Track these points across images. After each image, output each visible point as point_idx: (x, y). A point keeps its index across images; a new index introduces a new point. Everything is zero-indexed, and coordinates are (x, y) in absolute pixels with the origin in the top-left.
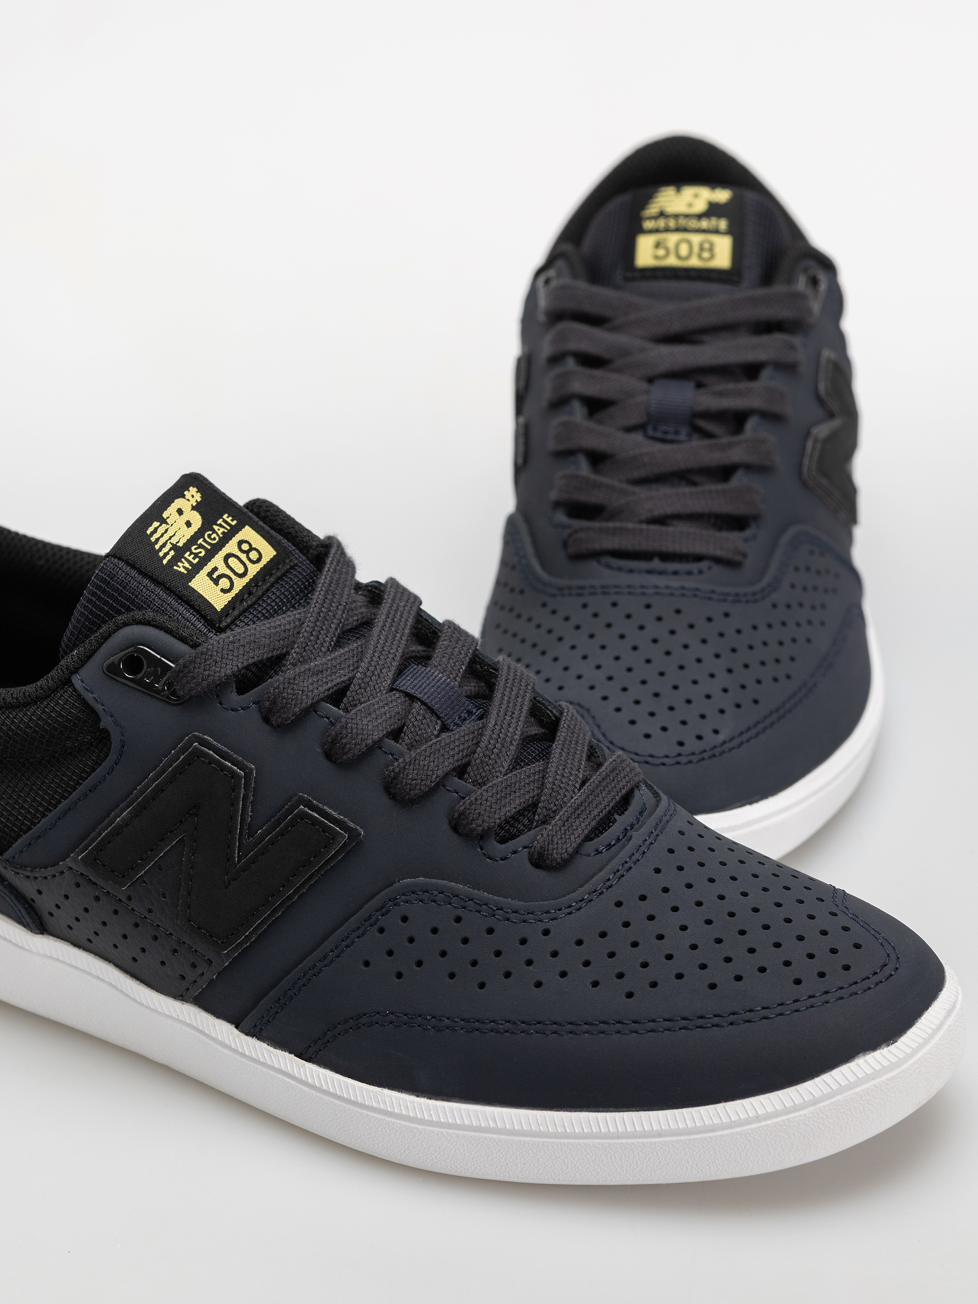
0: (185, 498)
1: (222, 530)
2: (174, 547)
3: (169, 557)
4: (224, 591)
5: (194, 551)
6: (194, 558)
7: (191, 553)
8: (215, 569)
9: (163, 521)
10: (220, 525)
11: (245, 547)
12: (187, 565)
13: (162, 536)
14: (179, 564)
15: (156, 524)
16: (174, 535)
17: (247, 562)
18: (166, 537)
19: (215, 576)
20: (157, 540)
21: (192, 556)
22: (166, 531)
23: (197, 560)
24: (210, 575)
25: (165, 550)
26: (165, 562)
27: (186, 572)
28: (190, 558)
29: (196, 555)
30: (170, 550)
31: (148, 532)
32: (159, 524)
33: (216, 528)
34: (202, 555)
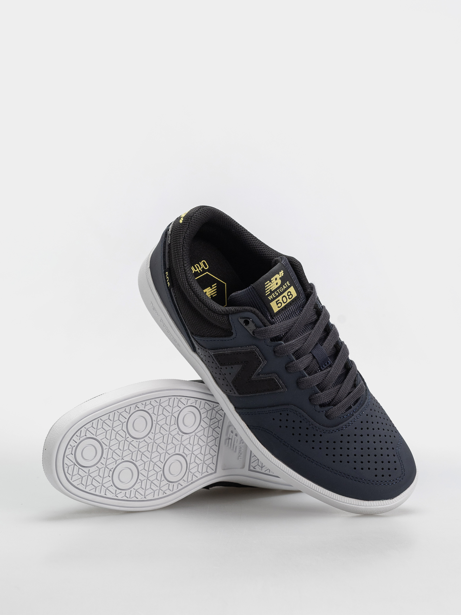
0: (279, 274)
1: (285, 287)
2: (271, 291)
3: (268, 293)
4: (278, 307)
5: (275, 293)
6: (274, 296)
7: (274, 294)
8: (279, 300)
9: (271, 281)
10: (285, 286)
11: (289, 294)
12: (272, 297)
13: (268, 286)
14: (270, 296)
15: (268, 282)
16: (272, 287)
17: (288, 299)
18: (270, 287)
19: (278, 303)
20: (267, 287)
21: (274, 295)
22: (270, 285)
23: (275, 296)
24: (276, 302)
25: (268, 291)
26: (266, 295)
27: (271, 299)
28: (273, 295)
29: (275, 295)
30: (269, 291)
31: (266, 284)
32: (269, 282)
33: (284, 286)
34: (277, 295)
